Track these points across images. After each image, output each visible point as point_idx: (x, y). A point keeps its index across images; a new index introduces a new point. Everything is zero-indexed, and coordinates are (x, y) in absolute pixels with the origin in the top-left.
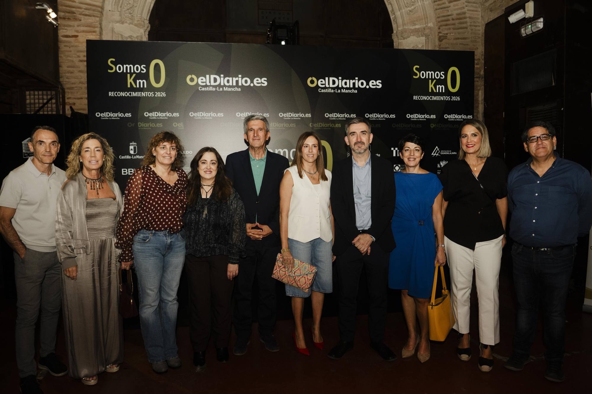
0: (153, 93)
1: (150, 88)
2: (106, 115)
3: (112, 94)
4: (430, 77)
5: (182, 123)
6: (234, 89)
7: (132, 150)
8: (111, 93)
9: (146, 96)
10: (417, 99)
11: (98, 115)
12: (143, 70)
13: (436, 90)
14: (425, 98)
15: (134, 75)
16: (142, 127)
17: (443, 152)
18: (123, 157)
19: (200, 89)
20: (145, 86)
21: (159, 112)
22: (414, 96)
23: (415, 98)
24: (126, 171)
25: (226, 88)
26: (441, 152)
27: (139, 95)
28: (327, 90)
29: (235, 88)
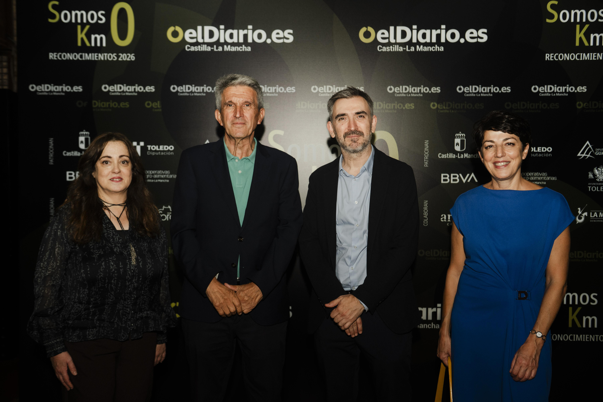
0: (115, 56)
1: (112, 47)
2: (44, 88)
3: (53, 57)
4: (578, 20)
5: (159, 102)
6: (241, 49)
7: (82, 142)
8: (52, 54)
9: (106, 59)
10: (551, 59)
11: (33, 88)
12: (101, 19)
13: (589, 42)
14: (567, 57)
15: (87, 27)
16: (98, 107)
17: (600, 151)
18: (69, 154)
19: (188, 48)
20: (104, 45)
21: (125, 85)
22: (546, 55)
23: (548, 57)
24: (73, 176)
25: (227, 47)
26: (595, 152)
27: (94, 58)
28: (391, 47)
29: (242, 46)
